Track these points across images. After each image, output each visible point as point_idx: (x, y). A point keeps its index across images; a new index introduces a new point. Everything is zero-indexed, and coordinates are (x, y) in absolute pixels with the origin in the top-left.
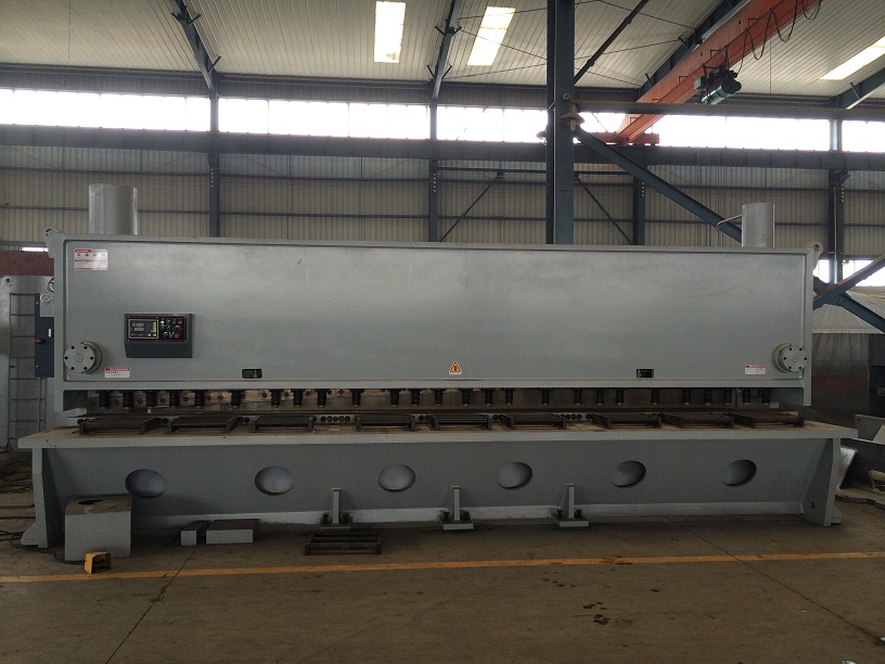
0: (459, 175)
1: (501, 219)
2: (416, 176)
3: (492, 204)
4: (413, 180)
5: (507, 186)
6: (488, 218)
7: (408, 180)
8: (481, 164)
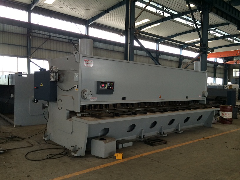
0: (37, 35)
1: (50, 50)
2: (23, 33)
3: (47, 45)
4: (22, 34)
5: (51, 41)
6: (46, 49)
7: (20, 34)
8: (44, 33)
